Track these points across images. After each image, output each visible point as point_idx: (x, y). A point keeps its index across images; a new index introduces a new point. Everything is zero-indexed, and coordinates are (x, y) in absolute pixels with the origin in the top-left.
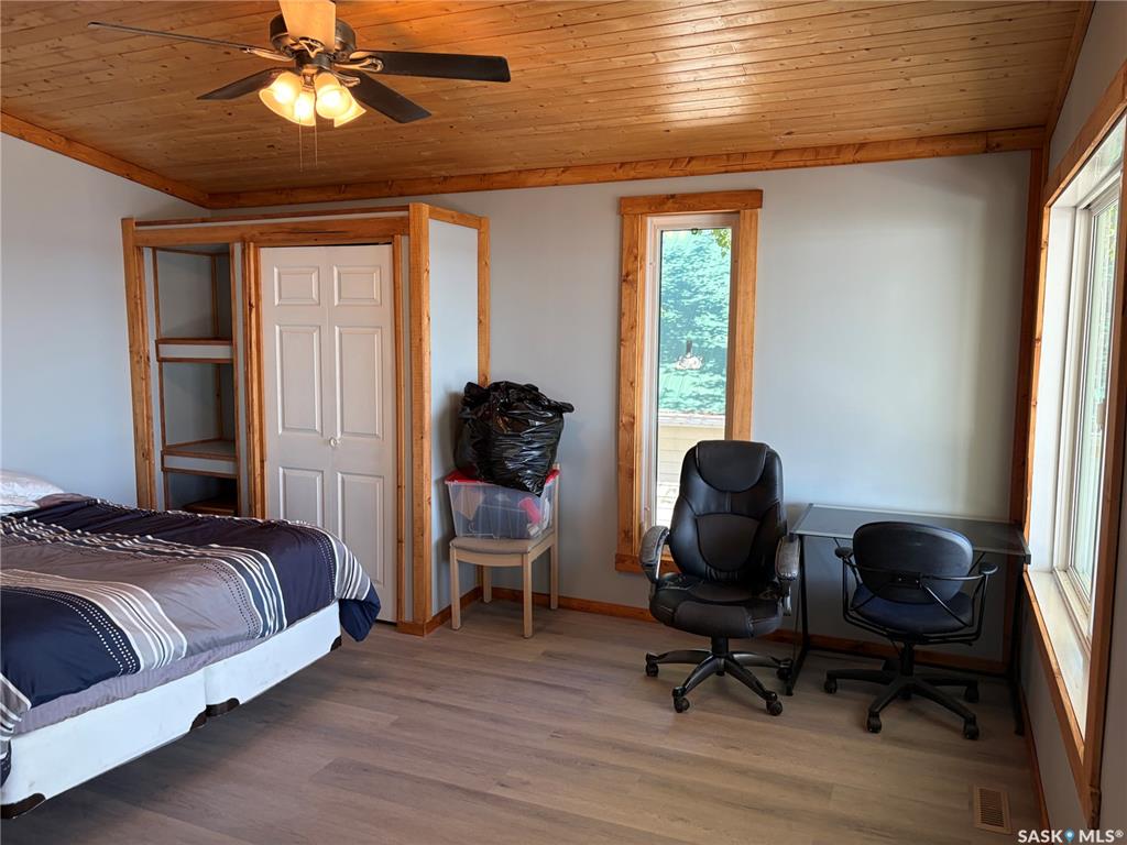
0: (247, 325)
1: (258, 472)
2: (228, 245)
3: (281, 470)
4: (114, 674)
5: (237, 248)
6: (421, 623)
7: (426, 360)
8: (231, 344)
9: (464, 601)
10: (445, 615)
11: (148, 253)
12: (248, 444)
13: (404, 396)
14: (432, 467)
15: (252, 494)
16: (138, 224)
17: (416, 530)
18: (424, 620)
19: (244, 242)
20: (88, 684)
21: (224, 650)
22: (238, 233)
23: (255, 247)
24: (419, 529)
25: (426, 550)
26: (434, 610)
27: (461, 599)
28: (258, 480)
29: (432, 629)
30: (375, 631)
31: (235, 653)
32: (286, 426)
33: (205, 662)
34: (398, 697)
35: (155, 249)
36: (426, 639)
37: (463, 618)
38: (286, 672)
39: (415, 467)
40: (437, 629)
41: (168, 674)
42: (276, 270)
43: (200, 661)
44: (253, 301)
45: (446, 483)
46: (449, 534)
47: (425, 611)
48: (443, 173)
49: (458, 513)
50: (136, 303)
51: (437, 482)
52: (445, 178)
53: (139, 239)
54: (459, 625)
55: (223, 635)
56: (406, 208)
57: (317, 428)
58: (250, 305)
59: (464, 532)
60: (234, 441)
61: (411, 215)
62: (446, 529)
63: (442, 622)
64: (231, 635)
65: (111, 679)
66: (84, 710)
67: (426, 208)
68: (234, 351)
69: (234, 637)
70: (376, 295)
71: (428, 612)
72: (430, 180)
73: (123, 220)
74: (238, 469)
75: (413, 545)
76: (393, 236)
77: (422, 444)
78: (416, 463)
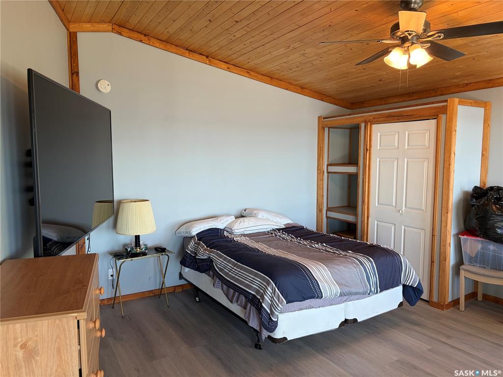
0: (365, 158)
1: (366, 222)
2: (359, 124)
3: (376, 222)
4: (313, 297)
5: (363, 125)
6: (443, 304)
7: (452, 174)
8: (357, 166)
9: (467, 297)
10: (456, 302)
11: (326, 130)
12: (362, 209)
13: (439, 191)
14: (452, 227)
15: (362, 231)
16: (324, 118)
17: (442, 258)
18: (444, 303)
19: (366, 122)
20: (304, 299)
21: (353, 297)
22: (363, 119)
23: (370, 124)
24: (443, 258)
25: (447, 269)
26: (450, 299)
27: (465, 296)
28: (366, 225)
29: (449, 308)
30: (419, 303)
31: (357, 299)
32: (380, 202)
33: (345, 300)
34: (431, 338)
35: (329, 128)
36: (445, 312)
37: (466, 307)
38: (377, 312)
39: (443, 227)
40: (451, 309)
41: (332, 302)
42: (379, 134)
43: (344, 300)
44: (368, 148)
45: (459, 236)
46: (460, 262)
47: (445, 298)
48: (466, 82)
49: (465, 252)
50: (321, 150)
51: (454, 235)
52: (467, 84)
53: (325, 124)
54: (463, 309)
55: (354, 290)
56: (446, 101)
57: (394, 204)
58: (367, 149)
59: (469, 262)
60: (356, 208)
61: (448, 104)
62: (458, 259)
63: (454, 306)
64: (357, 291)
65: (312, 299)
66: (302, 309)
67: (457, 100)
68: (358, 169)
69: (358, 292)
70: (427, 144)
71: (446, 300)
72: (458, 86)
73: (319, 117)
74: (357, 219)
75: (440, 265)
76: (438, 115)
77: (447, 216)
78: (443, 224)
